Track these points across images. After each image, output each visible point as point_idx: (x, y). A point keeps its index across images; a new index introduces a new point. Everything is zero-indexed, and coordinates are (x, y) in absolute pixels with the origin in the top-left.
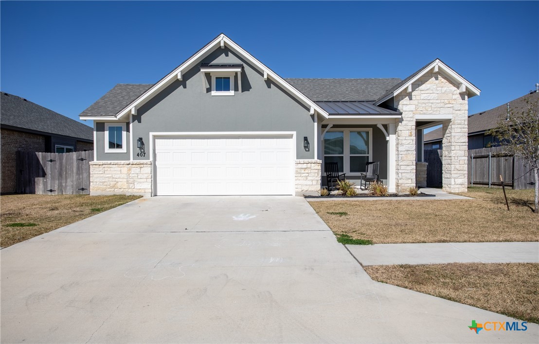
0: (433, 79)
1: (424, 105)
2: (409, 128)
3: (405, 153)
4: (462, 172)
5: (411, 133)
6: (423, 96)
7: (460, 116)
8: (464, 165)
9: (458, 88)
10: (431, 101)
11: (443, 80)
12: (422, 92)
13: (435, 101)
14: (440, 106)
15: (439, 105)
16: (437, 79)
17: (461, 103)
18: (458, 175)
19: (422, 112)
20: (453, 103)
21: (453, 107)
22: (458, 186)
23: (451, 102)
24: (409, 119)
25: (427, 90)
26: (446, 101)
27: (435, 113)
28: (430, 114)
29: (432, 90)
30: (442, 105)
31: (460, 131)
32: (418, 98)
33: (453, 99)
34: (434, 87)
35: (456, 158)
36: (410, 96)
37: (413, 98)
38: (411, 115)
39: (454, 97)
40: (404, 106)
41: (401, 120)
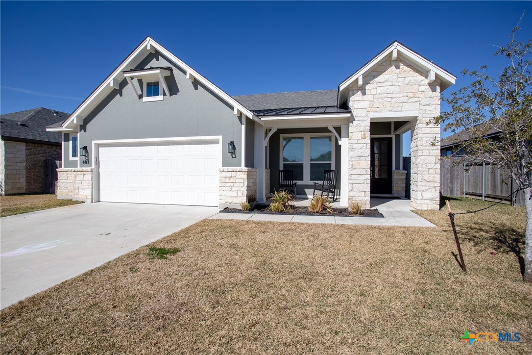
0: (393, 68)
1: (381, 100)
2: (362, 129)
3: (357, 160)
4: (432, 184)
5: (364, 134)
6: (379, 90)
7: (429, 112)
8: (435, 175)
9: (426, 77)
10: (390, 96)
11: (406, 68)
12: (379, 85)
13: (395, 95)
14: (402, 101)
15: (401, 100)
16: (398, 67)
17: (430, 95)
18: (427, 188)
19: (378, 109)
20: (420, 96)
21: (419, 101)
22: (426, 202)
23: (416, 95)
24: (362, 118)
25: (385, 82)
26: (411, 95)
27: (395, 109)
28: (389, 111)
29: (392, 82)
30: (405, 99)
31: (429, 132)
32: (373, 92)
33: (420, 90)
34: (394, 77)
35: (424, 166)
36: (363, 90)
37: (367, 92)
38: (365, 114)
39: (421, 89)
40: (356, 103)
41: (351, 120)
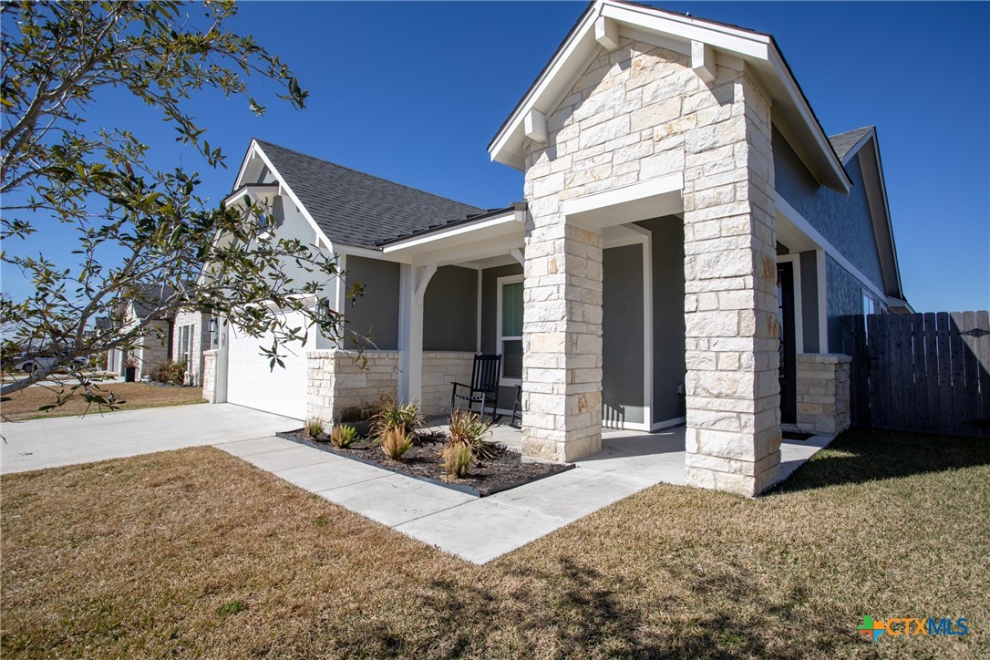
0: (616, 69)
1: (589, 164)
2: (548, 247)
3: (539, 329)
4: (728, 404)
5: (554, 261)
6: (586, 138)
7: (715, 170)
8: (738, 375)
10: (609, 146)
11: (647, 60)
12: (584, 125)
13: (619, 143)
14: (638, 155)
15: (635, 152)
16: (625, 64)
17: (714, 117)
18: (714, 416)
19: (582, 190)
20: (684, 127)
21: (684, 143)
22: (711, 462)
23: (676, 128)
24: (547, 220)
25: (597, 112)
26: (660, 131)
27: (623, 181)
28: (608, 189)
29: (613, 107)
30: (646, 147)
31: (715, 232)
32: (572, 146)
33: (684, 112)
34: (617, 95)
35: (703, 344)
36: (549, 148)
37: (560, 150)
38: (554, 208)
39: (689, 104)
40: (537, 184)
41: (529, 226)
